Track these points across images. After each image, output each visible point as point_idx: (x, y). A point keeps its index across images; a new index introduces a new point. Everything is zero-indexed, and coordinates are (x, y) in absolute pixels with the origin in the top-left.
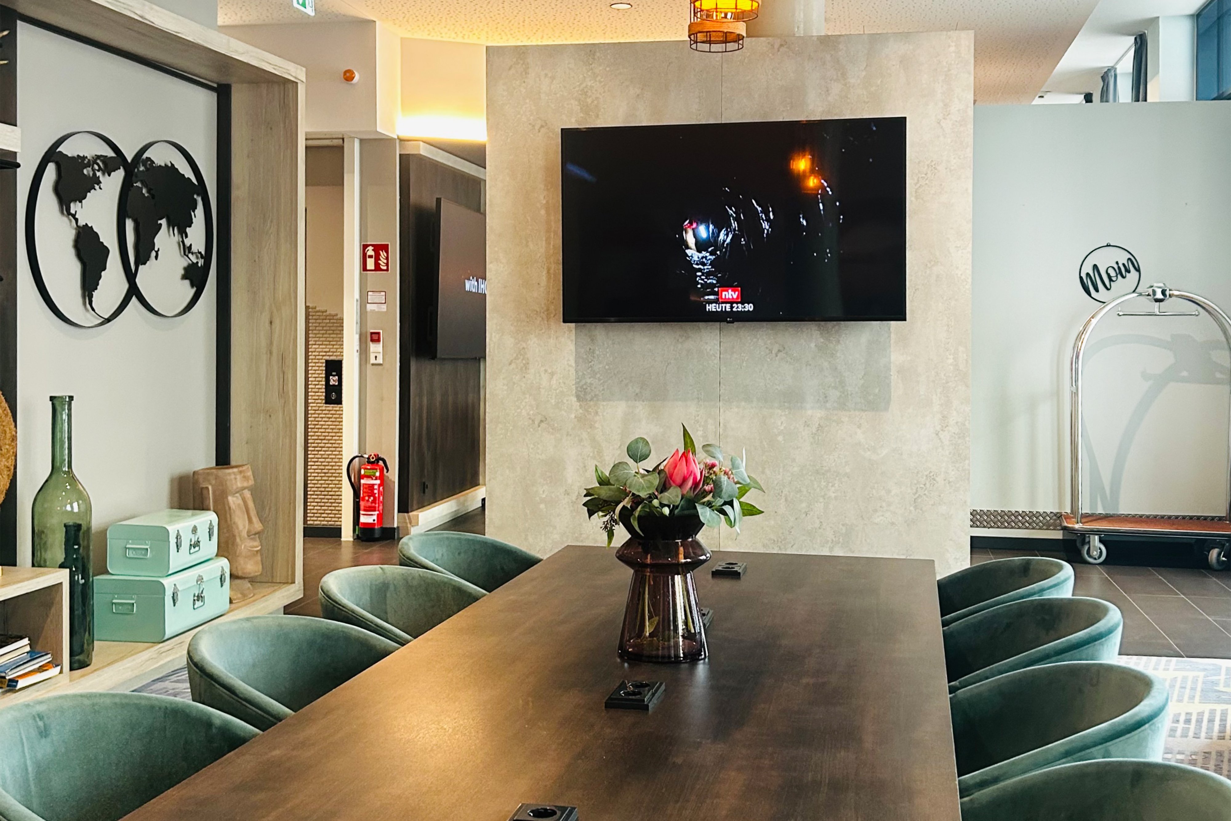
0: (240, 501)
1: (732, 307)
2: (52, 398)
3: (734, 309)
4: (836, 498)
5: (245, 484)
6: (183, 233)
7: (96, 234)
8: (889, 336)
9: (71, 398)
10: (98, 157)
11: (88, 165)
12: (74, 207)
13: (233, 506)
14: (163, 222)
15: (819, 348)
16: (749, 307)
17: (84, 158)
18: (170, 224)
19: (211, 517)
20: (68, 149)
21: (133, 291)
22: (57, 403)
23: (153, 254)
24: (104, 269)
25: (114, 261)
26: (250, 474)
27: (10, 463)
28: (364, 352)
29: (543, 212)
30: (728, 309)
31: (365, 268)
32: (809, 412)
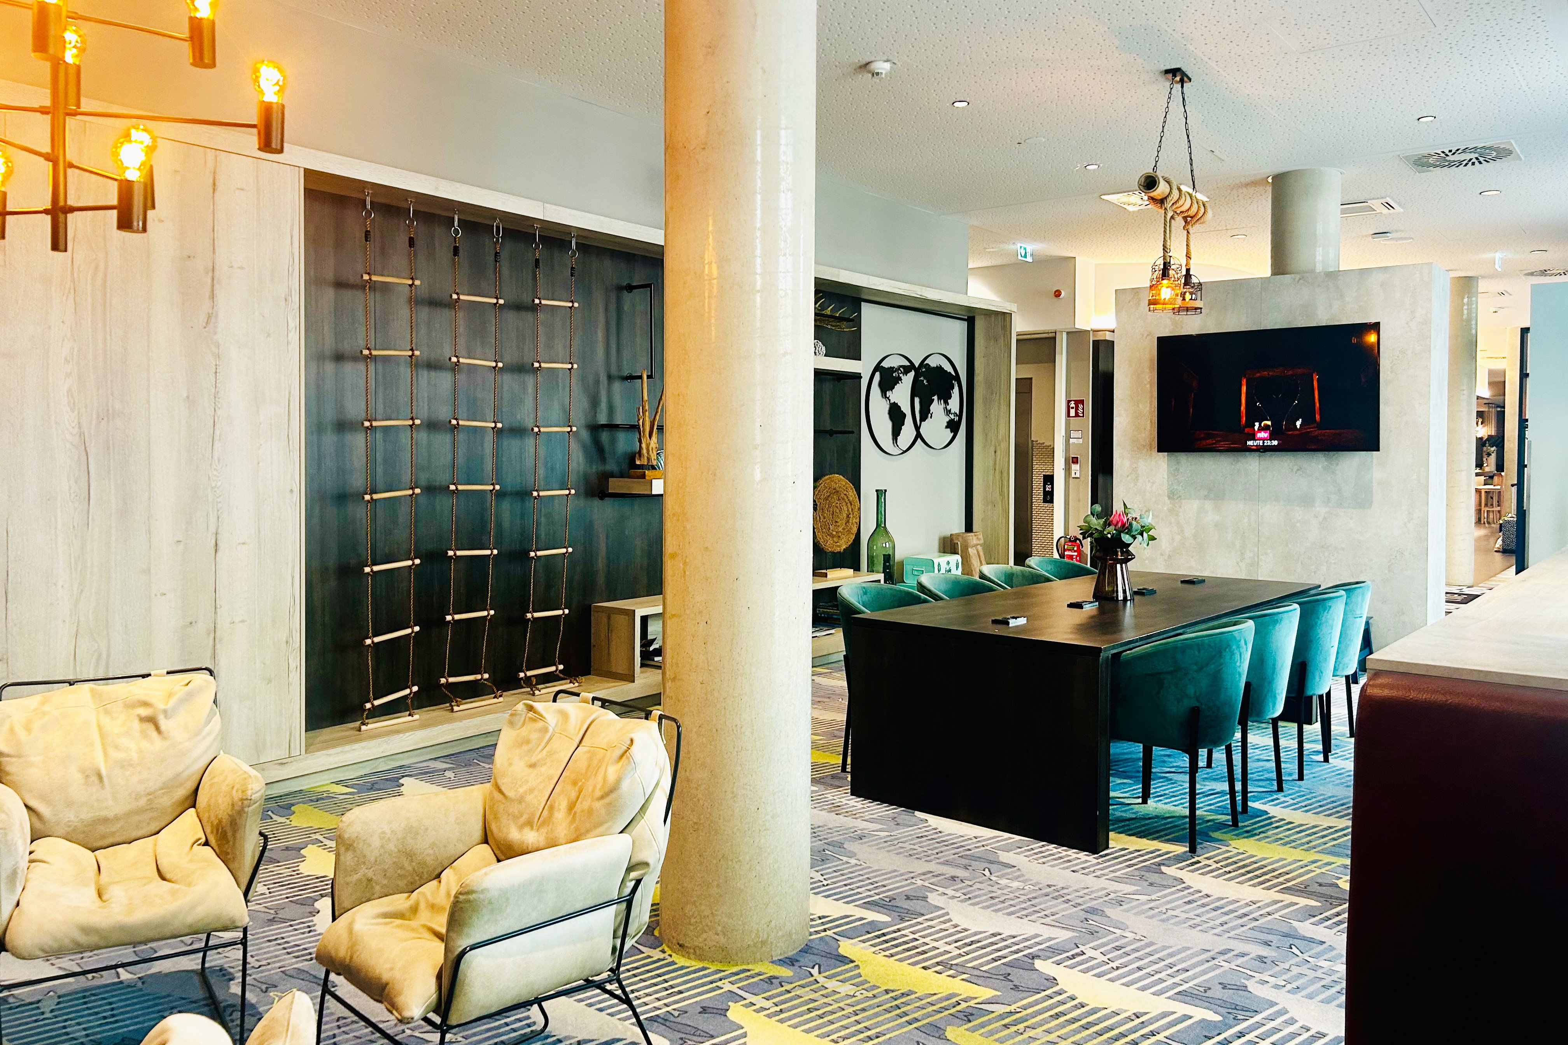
0: (976, 552)
1: (1264, 443)
2: (877, 491)
3: (1265, 444)
4: (1335, 563)
5: (978, 542)
6: (946, 403)
7: (900, 407)
8: (1372, 461)
9: (886, 491)
10: (901, 366)
11: (895, 372)
12: (888, 394)
13: (971, 554)
14: (935, 398)
15: (1325, 468)
16: (1275, 443)
17: (894, 367)
18: (939, 399)
19: (958, 558)
20: (885, 364)
21: (919, 436)
22: (879, 493)
23: (930, 415)
24: (903, 424)
25: (909, 420)
26: (981, 537)
27: (858, 521)
28: (1068, 470)
29: (1148, 386)
30: (1261, 444)
31: (1068, 415)
32: (1318, 509)
